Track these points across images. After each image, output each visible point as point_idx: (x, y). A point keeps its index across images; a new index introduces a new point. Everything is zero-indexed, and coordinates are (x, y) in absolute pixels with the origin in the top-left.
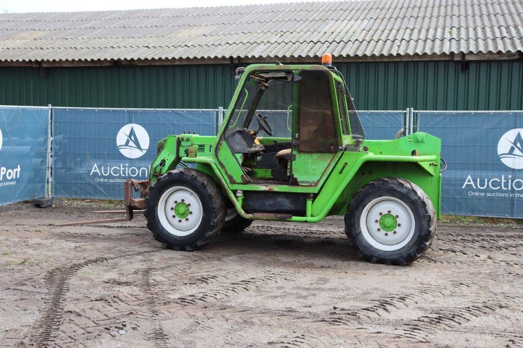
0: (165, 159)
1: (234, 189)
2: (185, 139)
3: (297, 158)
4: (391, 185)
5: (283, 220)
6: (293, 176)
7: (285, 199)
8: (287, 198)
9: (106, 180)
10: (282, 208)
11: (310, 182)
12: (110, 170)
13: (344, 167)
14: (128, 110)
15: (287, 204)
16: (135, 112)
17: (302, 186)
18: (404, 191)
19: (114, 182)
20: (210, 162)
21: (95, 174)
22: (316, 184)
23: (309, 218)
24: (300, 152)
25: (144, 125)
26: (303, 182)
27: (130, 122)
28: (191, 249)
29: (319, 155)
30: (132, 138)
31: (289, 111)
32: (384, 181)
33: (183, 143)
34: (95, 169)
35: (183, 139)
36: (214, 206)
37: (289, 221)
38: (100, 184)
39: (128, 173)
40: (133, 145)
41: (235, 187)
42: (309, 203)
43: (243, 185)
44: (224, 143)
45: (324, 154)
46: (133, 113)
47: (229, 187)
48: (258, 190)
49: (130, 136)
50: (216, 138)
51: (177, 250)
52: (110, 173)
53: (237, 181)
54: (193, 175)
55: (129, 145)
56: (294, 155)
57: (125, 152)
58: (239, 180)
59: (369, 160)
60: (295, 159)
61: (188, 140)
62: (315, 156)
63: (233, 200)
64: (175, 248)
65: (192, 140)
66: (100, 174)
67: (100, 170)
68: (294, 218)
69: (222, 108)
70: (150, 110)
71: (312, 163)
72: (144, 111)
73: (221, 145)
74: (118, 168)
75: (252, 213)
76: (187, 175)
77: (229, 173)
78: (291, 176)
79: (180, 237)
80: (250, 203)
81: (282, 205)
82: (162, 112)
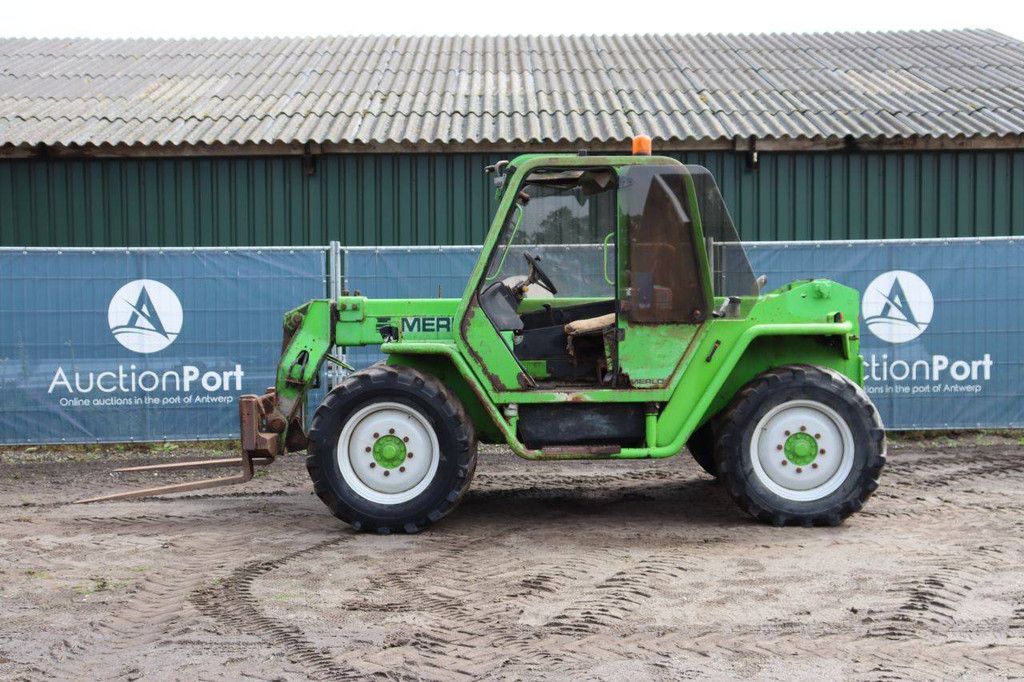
0: (308, 350)
1: (502, 401)
2: (349, 307)
3: (627, 336)
4: (808, 379)
5: (605, 456)
6: (621, 369)
7: (598, 416)
8: (603, 414)
9: (86, 402)
10: (594, 434)
11: (655, 381)
12: (95, 381)
13: (715, 348)
14: (132, 252)
15: (602, 425)
16: (148, 255)
17: (639, 388)
18: (833, 388)
19: (105, 406)
20: (450, 351)
21: (61, 391)
22: (667, 383)
23: (653, 450)
24: (633, 323)
25: (169, 283)
26: (640, 381)
27: (139, 277)
28: (416, 529)
29: (670, 327)
30: (145, 309)
31: (607, 245)
32: (794, 372)
33: (344, 316)
34: (60, 378)
35: (344, 308)
36: (465, 438)
37: (616, 458)
38: (71, 410)
39: (137, 385)
40: (147, 324)
41: (503, 398)
42: (651, 420)
43: (520, 394)
44: (478, 312)
45: (681, 326)
46: (145, 258)
47: (491, 398)
48: (552, 401)
49: (139, 307)
50: (460, 303)
51: (386, 534)
52: (95, 387)
53: (508, 386)
54: (417, 379)
55: (137, 324)
56: (623, 330)
57: (129, 340)
58: (513, 383)
59: (763, 333)
60: (623, 339)
61: (355, 308)
62: (663, 330)
63: (500, 424)
64: (380, 530)
65: (363, 309)
66: (71, 391)
67: (72, 382)
68: (625, 452)
69: (339, 243)
70: (182, 251)
71: (658, 344)
72: (169, 252)
73: (473, 314)
74: (114, 376)
75: (540, 448)
76: (403, 380)
77: (491, 370)
78: (617, 371)
79: (390, 506)
80: (529, 429)
81: (593, 429)
82: (209, 253)
